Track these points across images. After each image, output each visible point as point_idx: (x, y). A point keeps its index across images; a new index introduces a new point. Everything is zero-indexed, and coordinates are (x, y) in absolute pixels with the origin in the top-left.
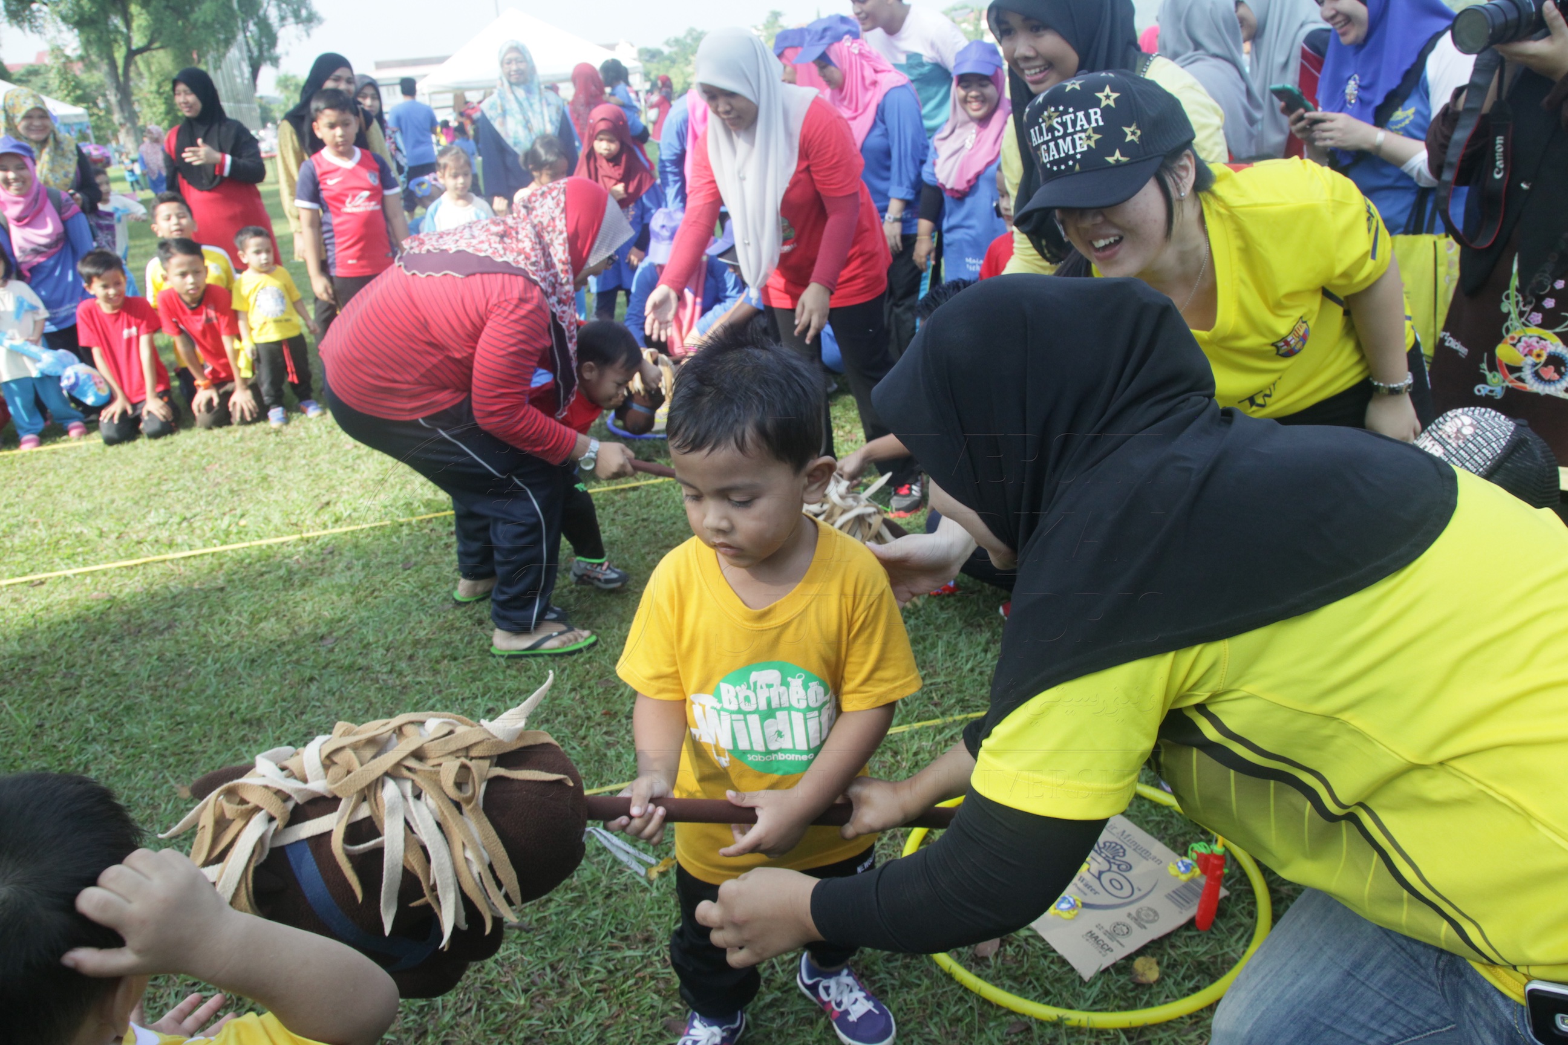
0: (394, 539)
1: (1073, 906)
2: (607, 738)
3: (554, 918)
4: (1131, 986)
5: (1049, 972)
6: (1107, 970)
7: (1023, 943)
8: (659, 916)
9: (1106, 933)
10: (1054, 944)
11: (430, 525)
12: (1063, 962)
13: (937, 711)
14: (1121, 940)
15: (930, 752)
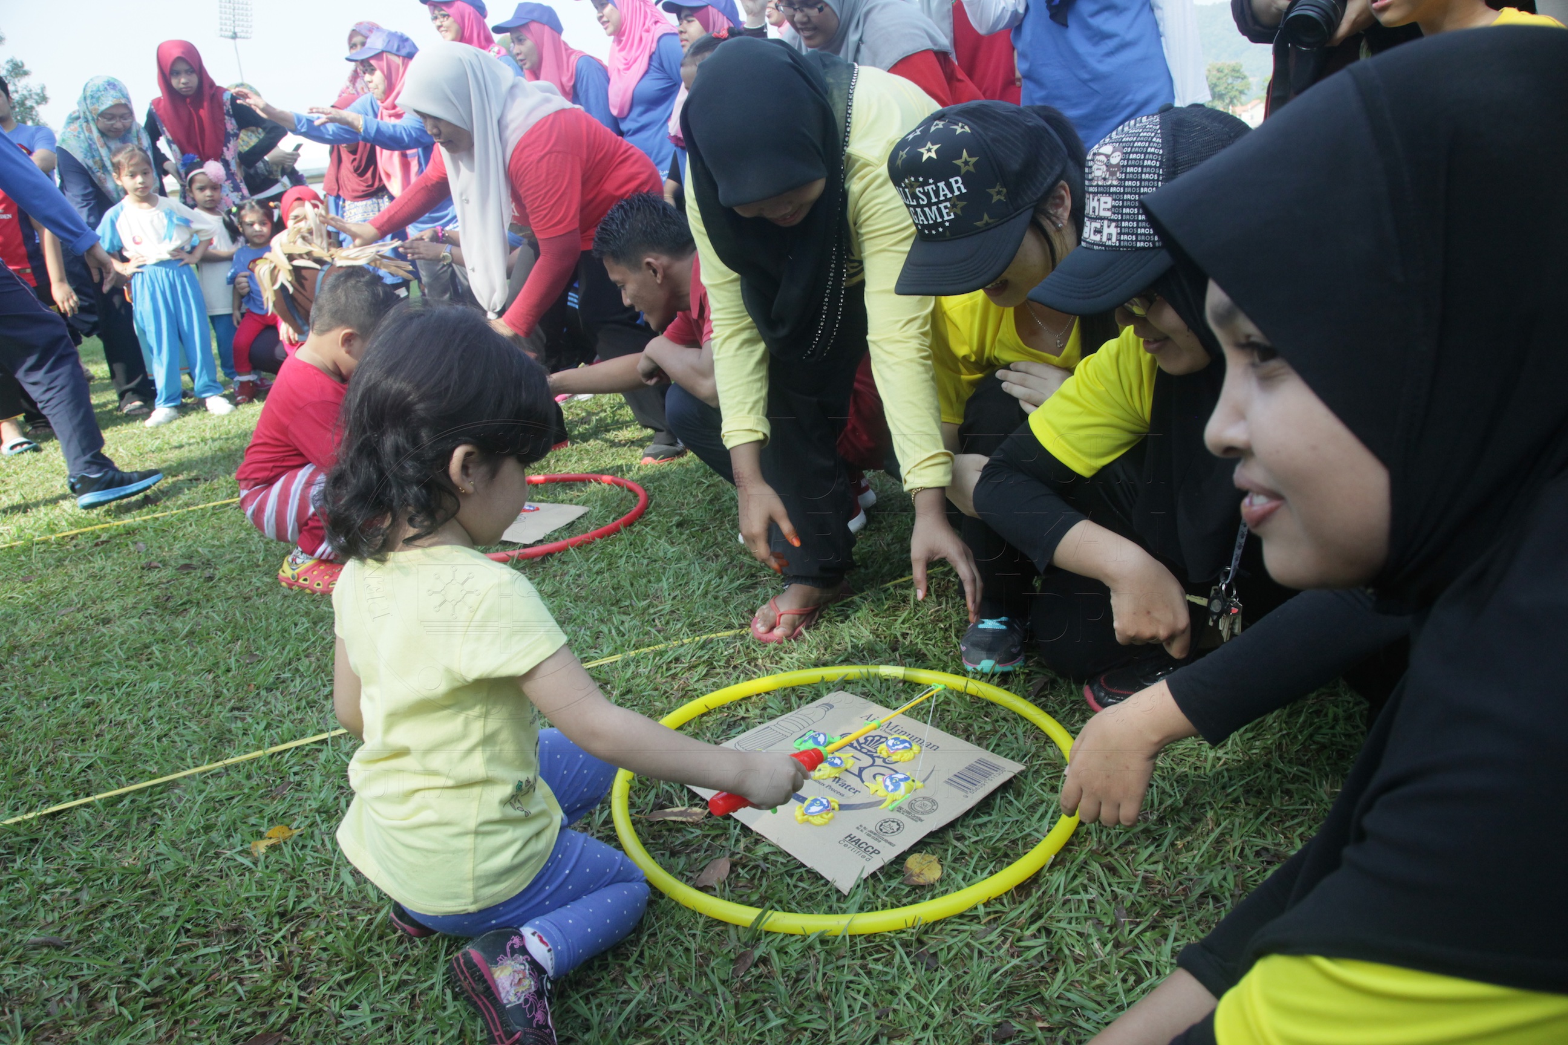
0: (23, 558)
1: (828, 808)
2: (236, 713)
3: (108, 924)
4: (907, 889)
5: (796, 892)
6: (874, 875)
7: (761, 863)
8: (258, 899)
9: (870, 834)
10: (802, 859)
11: (74, 542)
12: (816, 877)
13: (660, 637)
14: (889, 839)
15: (648, 678)
